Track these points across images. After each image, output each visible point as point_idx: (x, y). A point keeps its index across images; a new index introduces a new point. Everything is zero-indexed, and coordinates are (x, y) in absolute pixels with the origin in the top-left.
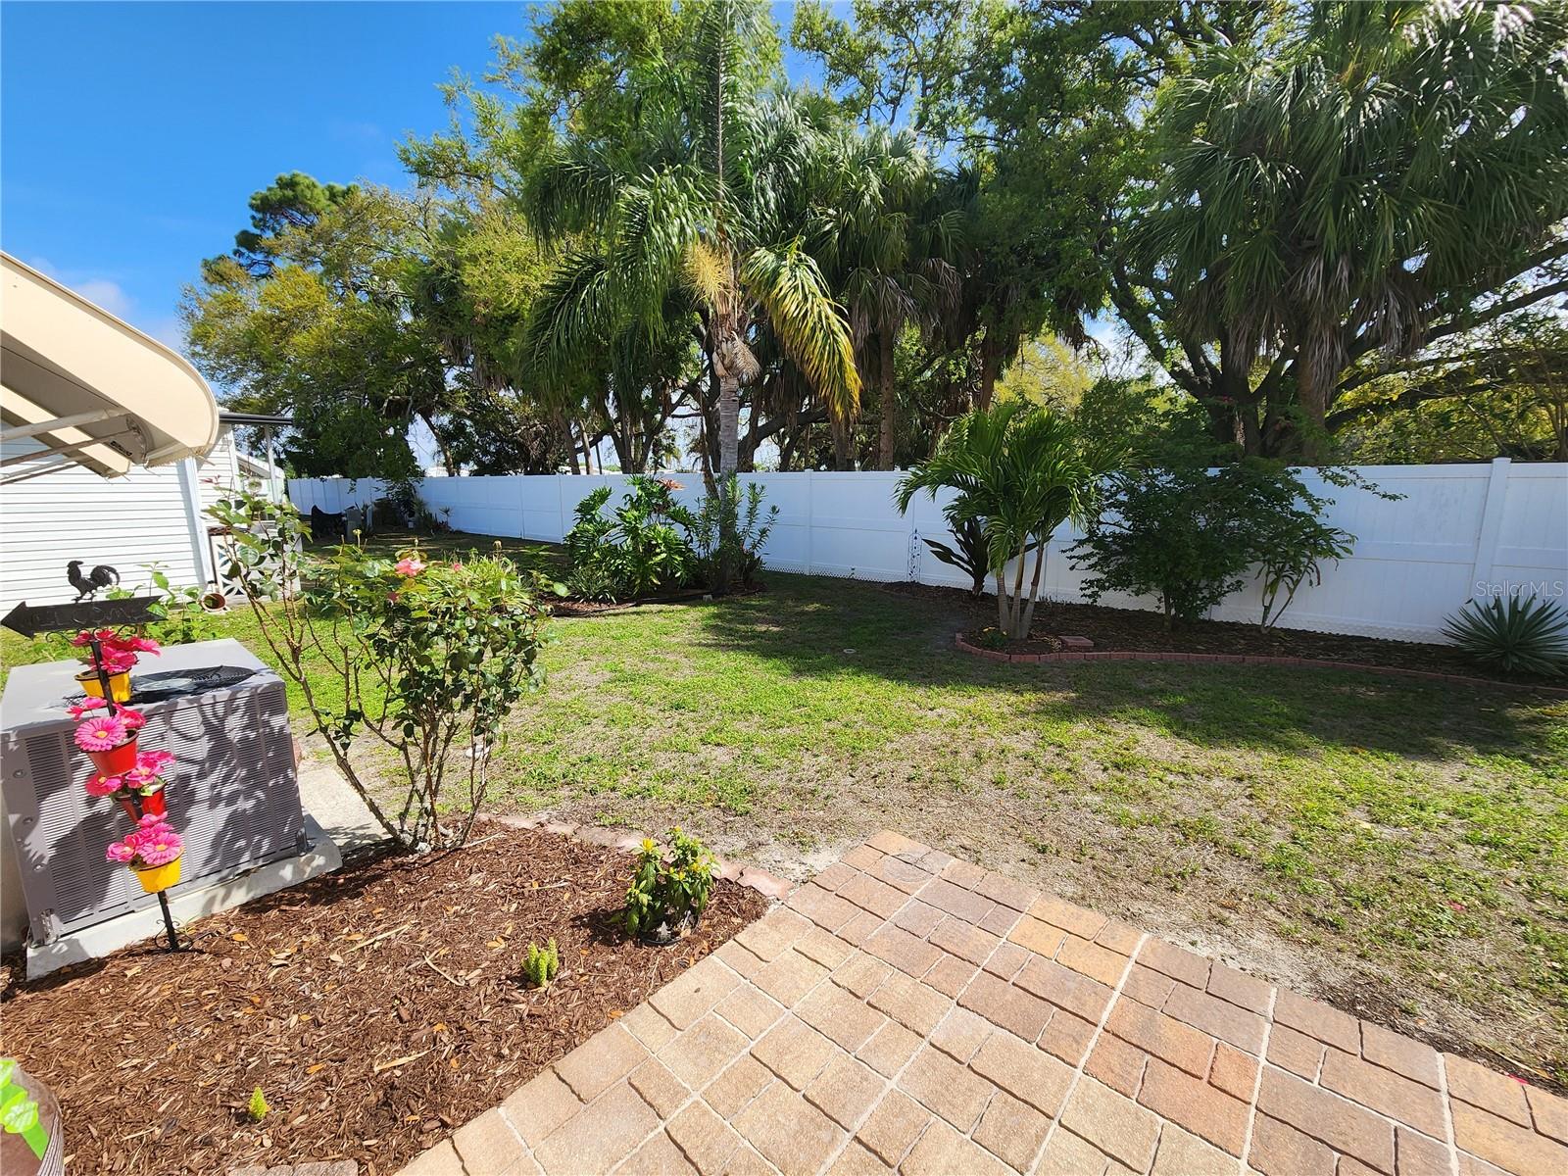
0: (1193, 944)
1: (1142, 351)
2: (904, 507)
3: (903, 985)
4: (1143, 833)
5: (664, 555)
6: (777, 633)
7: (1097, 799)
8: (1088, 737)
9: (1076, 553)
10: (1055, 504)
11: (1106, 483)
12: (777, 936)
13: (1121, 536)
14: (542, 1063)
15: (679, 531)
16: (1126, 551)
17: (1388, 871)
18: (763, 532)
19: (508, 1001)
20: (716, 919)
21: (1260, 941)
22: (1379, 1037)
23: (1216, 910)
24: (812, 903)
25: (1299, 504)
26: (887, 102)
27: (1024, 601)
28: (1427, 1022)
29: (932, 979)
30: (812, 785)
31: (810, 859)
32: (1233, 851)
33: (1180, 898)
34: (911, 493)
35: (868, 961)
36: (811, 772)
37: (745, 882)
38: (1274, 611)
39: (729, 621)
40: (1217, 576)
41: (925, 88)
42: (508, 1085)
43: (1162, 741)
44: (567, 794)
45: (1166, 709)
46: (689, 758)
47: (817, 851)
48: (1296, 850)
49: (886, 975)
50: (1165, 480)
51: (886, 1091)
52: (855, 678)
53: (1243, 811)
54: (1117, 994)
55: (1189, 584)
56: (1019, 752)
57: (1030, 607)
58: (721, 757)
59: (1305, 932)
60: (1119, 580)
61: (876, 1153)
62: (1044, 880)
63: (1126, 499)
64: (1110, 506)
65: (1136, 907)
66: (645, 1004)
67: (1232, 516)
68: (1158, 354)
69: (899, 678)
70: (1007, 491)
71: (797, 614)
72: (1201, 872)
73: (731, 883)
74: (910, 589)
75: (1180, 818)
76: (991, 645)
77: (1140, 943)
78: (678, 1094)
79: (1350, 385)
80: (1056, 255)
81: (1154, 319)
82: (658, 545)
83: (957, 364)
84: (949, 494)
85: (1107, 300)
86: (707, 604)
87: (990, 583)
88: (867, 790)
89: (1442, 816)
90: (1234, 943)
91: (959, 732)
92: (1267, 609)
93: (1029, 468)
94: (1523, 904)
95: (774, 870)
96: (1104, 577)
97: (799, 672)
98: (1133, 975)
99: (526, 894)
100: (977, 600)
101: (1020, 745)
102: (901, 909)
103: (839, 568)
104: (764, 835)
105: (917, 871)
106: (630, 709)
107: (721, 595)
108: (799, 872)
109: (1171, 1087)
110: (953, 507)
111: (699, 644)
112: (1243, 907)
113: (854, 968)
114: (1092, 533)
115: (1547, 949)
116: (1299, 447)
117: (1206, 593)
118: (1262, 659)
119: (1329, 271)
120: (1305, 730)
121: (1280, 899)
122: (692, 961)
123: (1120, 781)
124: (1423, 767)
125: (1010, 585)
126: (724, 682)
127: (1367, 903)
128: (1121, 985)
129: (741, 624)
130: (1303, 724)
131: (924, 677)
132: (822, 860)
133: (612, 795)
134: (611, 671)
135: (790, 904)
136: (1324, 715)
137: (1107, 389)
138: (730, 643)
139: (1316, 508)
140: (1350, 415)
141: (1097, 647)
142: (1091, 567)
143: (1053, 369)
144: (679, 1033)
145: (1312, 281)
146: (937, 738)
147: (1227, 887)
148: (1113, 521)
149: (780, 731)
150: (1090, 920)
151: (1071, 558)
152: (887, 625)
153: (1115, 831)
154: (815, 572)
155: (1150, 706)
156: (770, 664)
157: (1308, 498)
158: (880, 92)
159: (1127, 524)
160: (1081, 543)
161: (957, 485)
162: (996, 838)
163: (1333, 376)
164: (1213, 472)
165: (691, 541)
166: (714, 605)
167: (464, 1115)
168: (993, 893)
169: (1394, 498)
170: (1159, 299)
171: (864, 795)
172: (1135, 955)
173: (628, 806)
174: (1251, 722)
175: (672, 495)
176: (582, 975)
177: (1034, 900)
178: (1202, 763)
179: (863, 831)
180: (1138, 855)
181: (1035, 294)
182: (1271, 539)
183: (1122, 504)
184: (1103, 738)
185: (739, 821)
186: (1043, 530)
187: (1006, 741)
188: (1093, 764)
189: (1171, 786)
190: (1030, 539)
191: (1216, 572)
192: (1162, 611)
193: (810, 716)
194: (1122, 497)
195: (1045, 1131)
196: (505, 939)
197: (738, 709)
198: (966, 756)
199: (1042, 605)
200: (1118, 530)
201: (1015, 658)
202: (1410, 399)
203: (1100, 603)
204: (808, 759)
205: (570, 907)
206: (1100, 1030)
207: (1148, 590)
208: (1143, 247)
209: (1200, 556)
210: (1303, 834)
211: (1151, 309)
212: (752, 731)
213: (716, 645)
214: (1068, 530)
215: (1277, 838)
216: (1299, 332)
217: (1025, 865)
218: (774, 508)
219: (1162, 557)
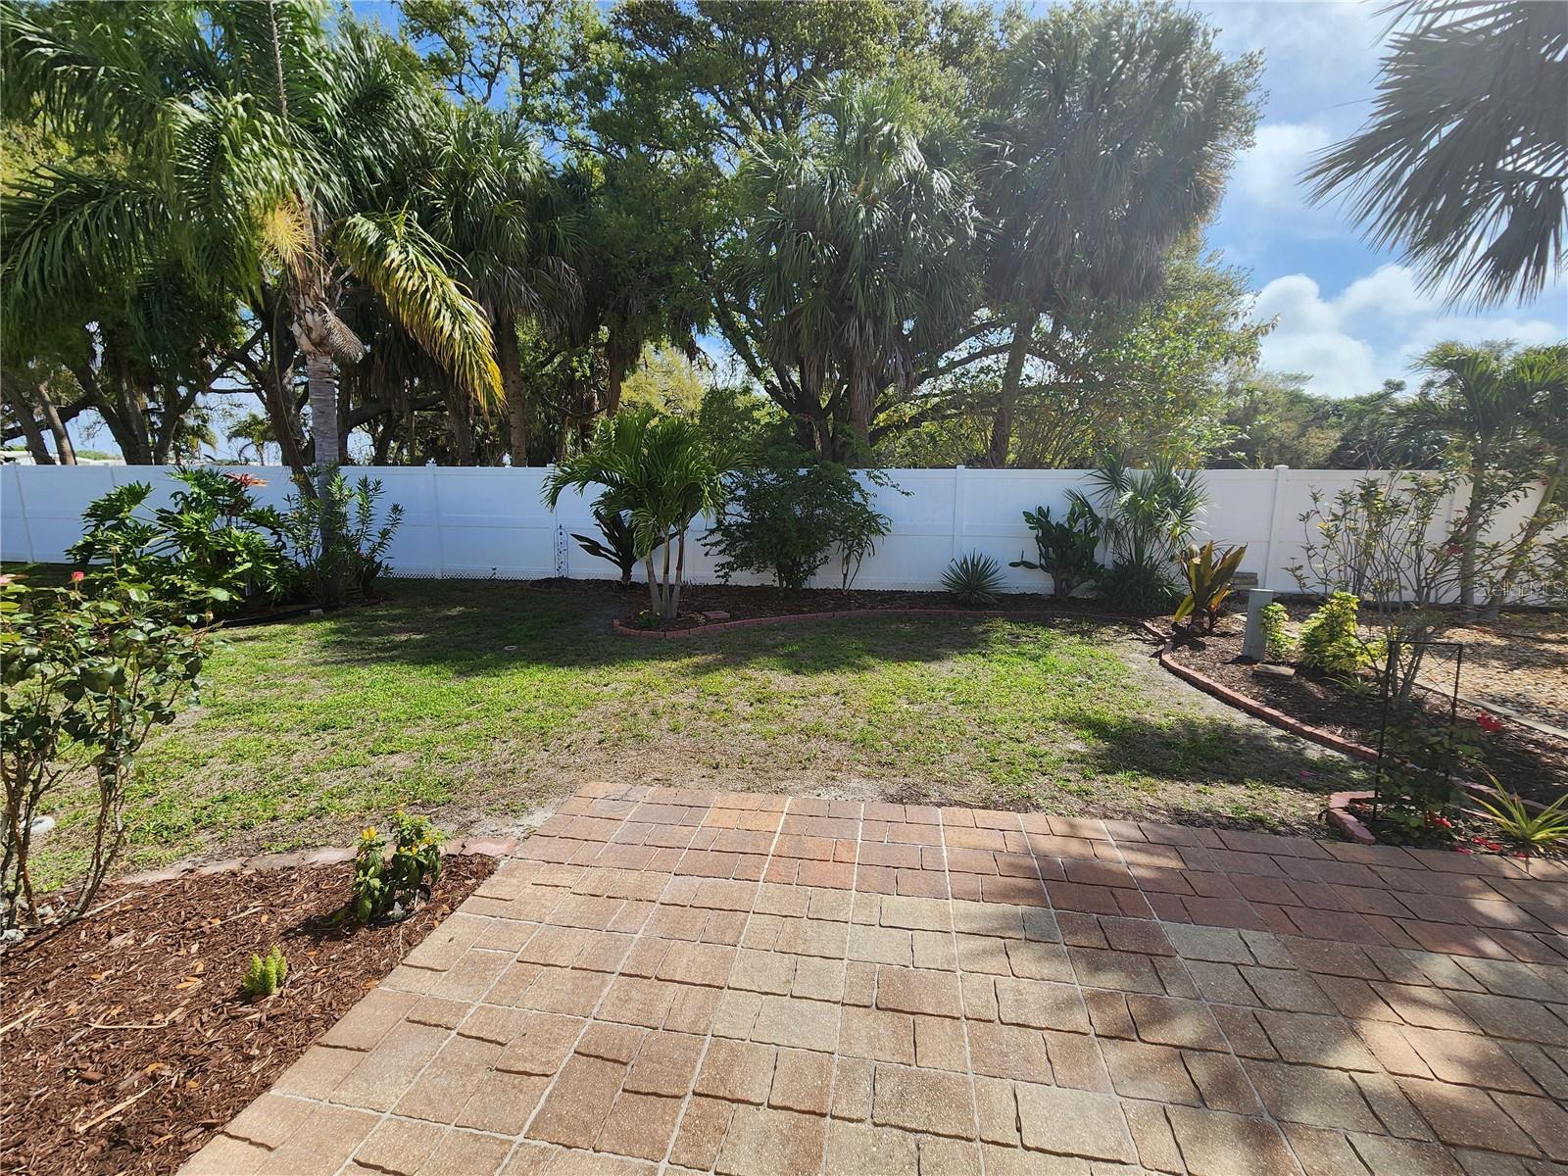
0: (819, 795)
1: (742, 368)
2: (554, 502)
3: (633, 877)
4: (781, 740)
5: (249, 565)
6: (423, 640)
7: (749, 725)
8: (736, 685)
9: (707, 541)
10: (690, 499)
11: (728, 481)
12: (514, 881)
13: (742, 524)
14: (303, 1045)
15: (264, 536)
16: (746, 537)
17: (918, 728)
18: (385, 534)
19: (234, 1018)
20: (449, 887)
21: (855, 783)
22: (913, 810)
23: (829, 773)
24: (540, 848)
25: (857, 498)
26: (481, 75)
27: (672, 587)
28: (935, 797)
29: (653, 866)
30: (509, 766)
31: (526, 820)
32: (837, 738)
33: (809, 773)
34: (560, 488)
35: (600, 872)
36: (506, 755)
37: (467, 852)
38: (850, 578)
39: (355, 635)
40: (812, 554)
41: (523, 75)
42: (272, 1073)
43: (787, 678)
44: (208, 837)
45: (787, 655)
46: (362, 772)
47: (532, 813)
48: (871, 728)
49: (617, 876)
50: (770, 478)
51: (635, 942)
52: (526, 671)
53: (841, 713)
54: (777, 835)
55: (793, 561)
56: (686, 705)
57: (677, 590)
58: (400, 762)
59: (877, 771)
60: (743, 562)
61: (637, 976)
62: (720, 785)
63: (743, 493)
64: (731, 500)
65: (783, 785)
66: (400, 966)
67: (818, 506)
68: (755, 371)
69: (570, 664)
70: (651, 486)
71: (440, 619)
72: (820, 755)
73: (454, 856)
74: (560, 585)
75: (803, 725)
76: (647, 626)
77: (788, 802)
78: (461, 1009)
79: (881, 409)
80: (669, 277)
81: (750, 340)
82: (238, 553)
83: (580, 362)
84: (596, 490)
85: (713, 321)
86: (318, 619)
87: (639, 572)
88: (563, 758)
89: (942, 693)
90: (841, 788)
91: (635, 698)
92: (845, 575)
93: (667, 467)
94: (977, 729)
95: (495, 835)
96: (732, 559)
97: (461, 673)
98: (786, 822)
99: (208, 932)
100: (625, 588)
101: (684, 700)
102: (617, 831)
103: (478, 568)
104: (473, 815)
105: (623, 803)
106: (260, 740)
107: (336, 608)
108: (518, 832)
109: (815, 870)
110: (600, 503)
111: (326, 663)
112: (844, 768)
113: (590, 880)
114: (719, 522)
115: (986, 748)
116: (855, 456)
117: (805, 567)
118: (845, 613)
119: (862, 328)
120: (872, 656)
121: (864, 758)
122: (436, 922)
123: (763, 710)
124: (934, 667)
125: (659, 572)
126: (377, 696)
127: (907, 748)
128: (779, 829)
129: (373, 636)
130: (872, 653)
131: (592, 660)
132: (537, 818)
133: (275, 824)
134: (208, 707)
135: (519, 855)
136: (882, 646)
137: (718, 400)
138: (367, 657)
139: (865, 499)
140: (882, 432)
141: (733, 618)
142: (721, 552)
143: (668, 373)
144: (444, 974)
145: (853, 334)
146: (616, 707)
147: (835, 759)
148: (736, 513)
149: (459, 728)
150: (756, 799)
151: (705, 545)
152: (544, 620)
153: (763, 743)
154: (448, 575)
155: (777, 655)
156: (426, 670)
157: (861, 492)
158: (470, 61)
159: (746, 515)
160: (712, 532)
161: (604, 481)
162: (681, 767)
163: (871, 403)
164: (803, 472)
165: (284, 546)
166: (329, 620)
167: (230, 1111)
168: (686, 801)
169: (908, 494)
170: (753, 325)
171: (562, 762)
172: (786, 810)
173: (303, 829)
174: (841, 656)
175: (249, 492)
176: (317, 971)
177: (717, 798)
178: (813, 689)
179: (571, 788)
180: (780, 754)
181: (653, 308)
182: (843, 522)
183: (741, 498)
184: (747, 683)
185: (443, 811)
186: (682, 520)
187: (674, 699)
188: (742, 703)
189: (796, 706)
190: (673, 529)
191: (811, 550)
192: (777, 584)
193: (488, 710)
194: (740, 492)
195: (746, 920)
196: (198, 976)
197: (403, 717)
198: (644, 715)
199: (686, 589)
200: (740, 520)
201: (670, 635)
202: (916, 421)
203: (731, 582)
204: (497, 746)
205: (274, 925)
206: (770, 857)
207: (766, 567)
208: (738, 284)
209: (799, 538)
210: (874, 719)
211: (748, 333)
212: (428, 733)
213: (348, 661)
214: (701, 521)
215: (861, 724)
216: (848, 371)
217: (706, 780)
218: (396, 509)
219: (774, 540)
